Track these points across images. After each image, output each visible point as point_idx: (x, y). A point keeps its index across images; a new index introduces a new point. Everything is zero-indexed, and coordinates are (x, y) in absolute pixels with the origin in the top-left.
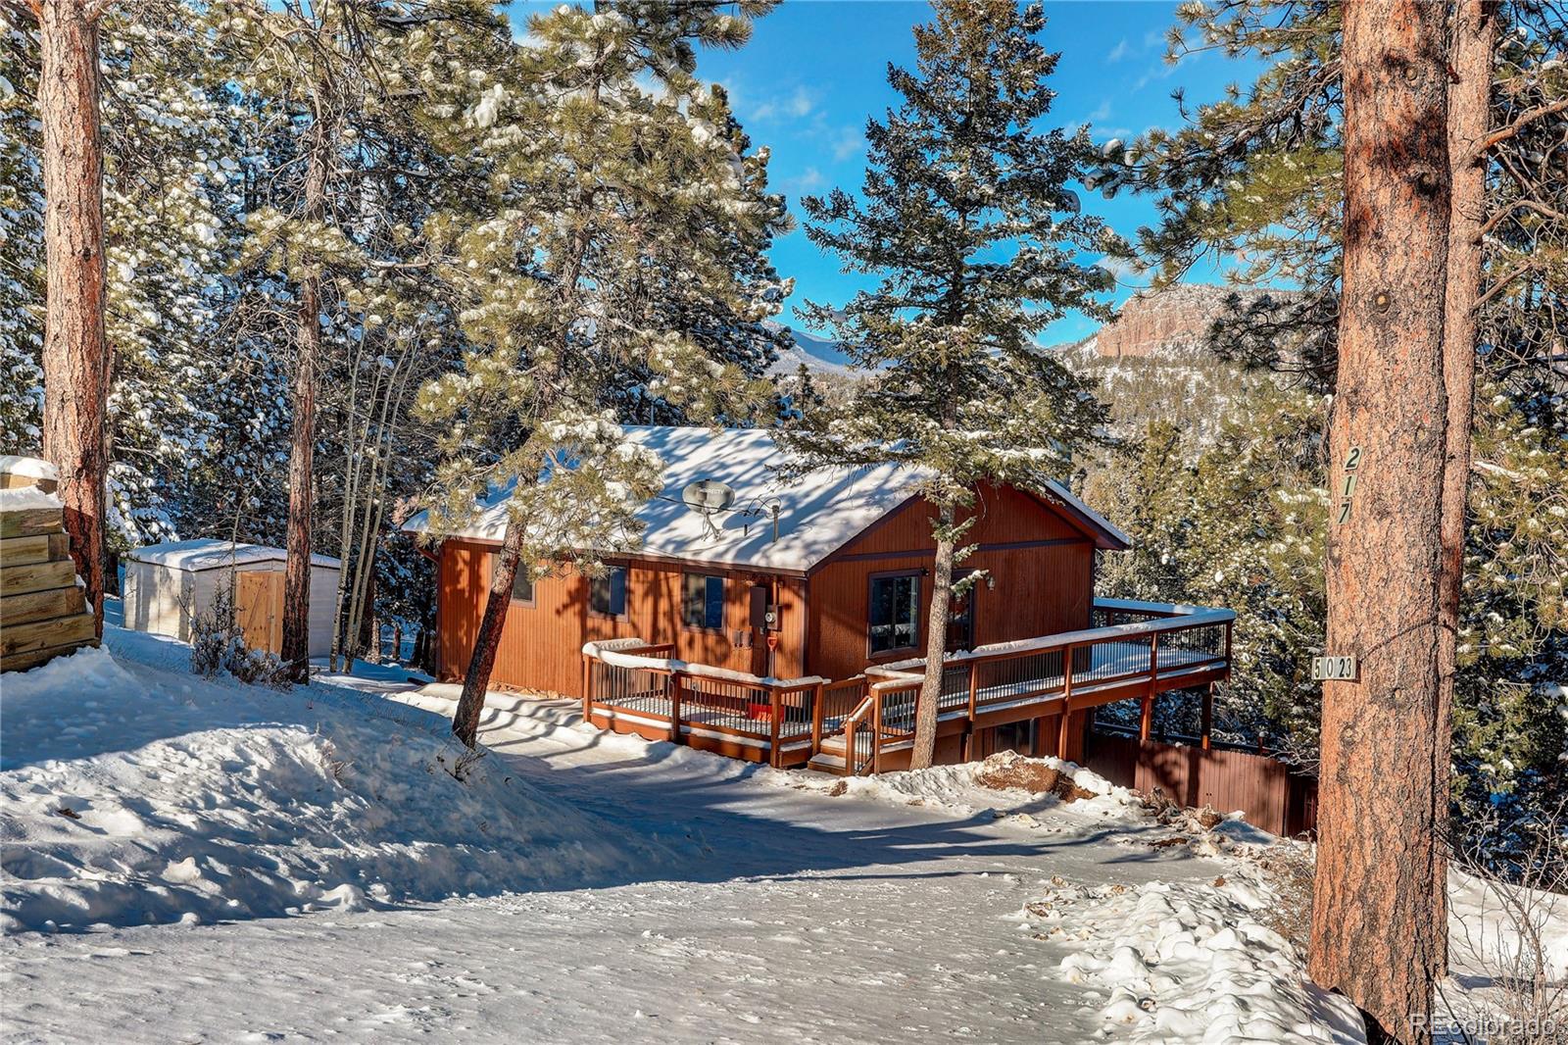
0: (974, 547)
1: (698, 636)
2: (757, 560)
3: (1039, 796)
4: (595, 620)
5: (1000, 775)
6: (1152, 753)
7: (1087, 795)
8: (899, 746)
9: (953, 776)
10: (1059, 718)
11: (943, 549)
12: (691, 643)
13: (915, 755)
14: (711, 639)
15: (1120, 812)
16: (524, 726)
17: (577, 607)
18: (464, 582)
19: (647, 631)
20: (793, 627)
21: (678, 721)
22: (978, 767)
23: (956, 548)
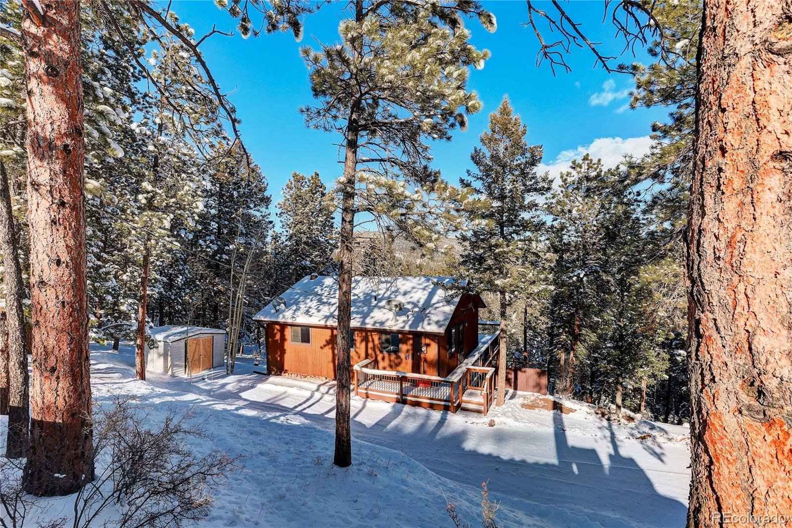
12: (383, 359)
14: (393, 357)
17: (330, 346)
19: (363, 354)
20: (432, 353)
21: (402, 395)
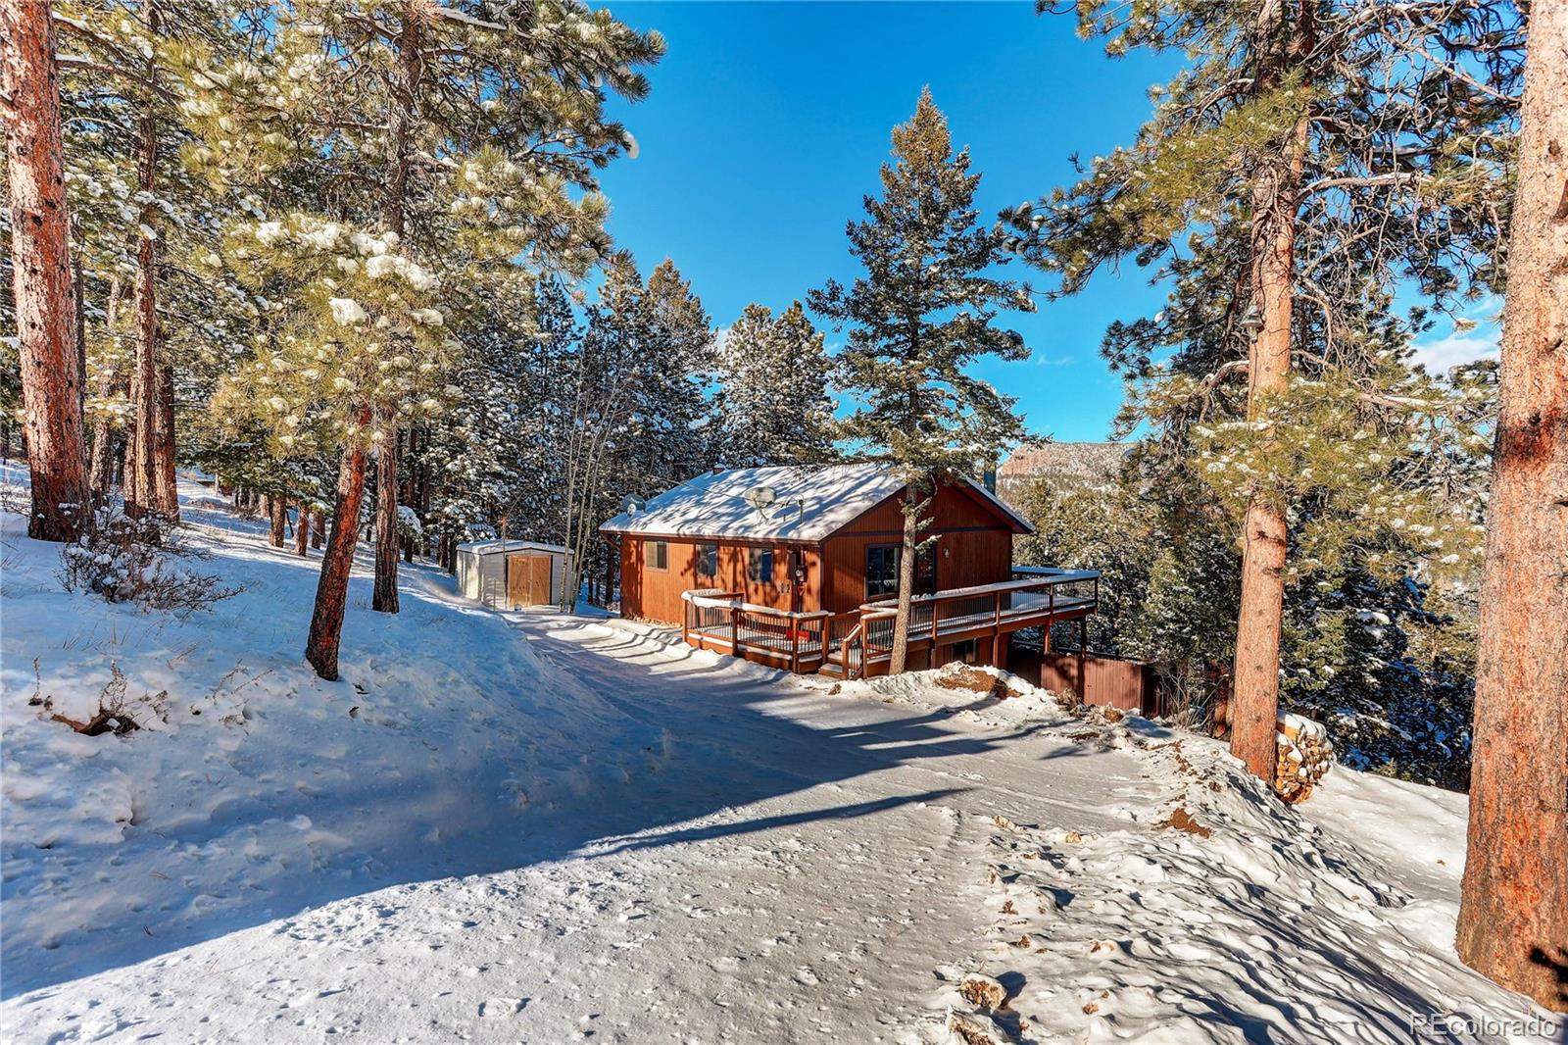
0: (931, 520)
1: (760, 588)
2: (792, 535)
3: (982, 695)
4: (702, 578)
5: (952, 679)
6: (1055, 659)
7: (1016, 694)
8: (881, 658)
9: (918, 680)
10: (993, 638)
11: (909, 523)
12: (756, 590)
13: (892, 664)
14: (768, 589)
15: (1041, 707)
16: (650, 644)
17: (692, 570)
18: (634, 559)
19: (730, 585)
20: (815, 577)
21: (736, 642)
22: (936, 673)
23: (918, 521)
